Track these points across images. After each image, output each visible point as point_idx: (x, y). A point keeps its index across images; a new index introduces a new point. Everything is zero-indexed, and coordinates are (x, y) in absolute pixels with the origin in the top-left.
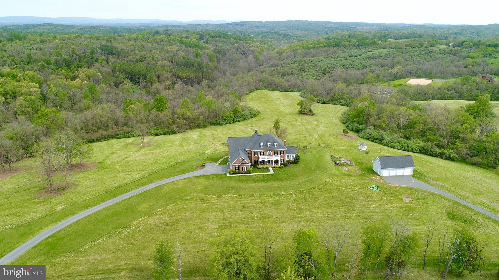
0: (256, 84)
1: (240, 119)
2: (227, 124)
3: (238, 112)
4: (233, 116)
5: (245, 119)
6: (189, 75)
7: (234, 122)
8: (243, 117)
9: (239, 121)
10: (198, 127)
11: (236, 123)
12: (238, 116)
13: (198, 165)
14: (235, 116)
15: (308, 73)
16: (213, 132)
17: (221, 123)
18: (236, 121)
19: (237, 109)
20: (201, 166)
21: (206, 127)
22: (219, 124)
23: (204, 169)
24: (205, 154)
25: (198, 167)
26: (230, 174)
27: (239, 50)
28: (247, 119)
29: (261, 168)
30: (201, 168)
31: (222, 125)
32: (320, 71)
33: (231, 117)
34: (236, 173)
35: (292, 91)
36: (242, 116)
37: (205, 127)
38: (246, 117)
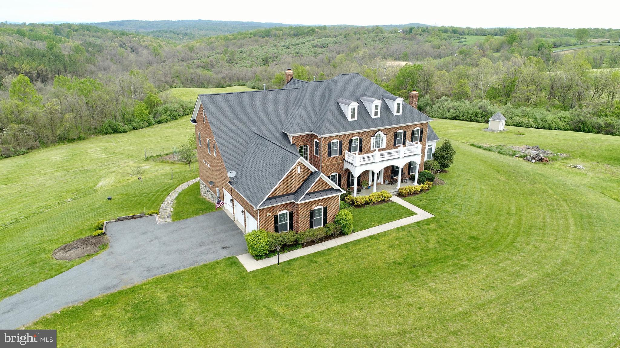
0: (168, 79)
1: (162, 117)
2: (134, 128)
3: (157, 104)
4: (147, 112)
5: (173, 118)
6: (36, 67)
7: (150, 125)
8: (169, 113)
9: (160, 122)
10: (64, 139)
11: (156, 126)
12: (156, 113)
13: (68, 239)
14: (150, 113)
15: (243, 65)
16: (107, 145)
17: (120, 128)
18: (156, 123)
19: (151, 98)
20: (85, 242)
21: (84, 139)
22: (116, 131)
23: (103, 255)
24: (96, 191)
25: (67, 248)
26: (258, 257)
27: (123, 46)
28: (178, 117)
29: (366, 204)
30: (87, 249)
31: (124, 131)
32: (258, 62)
33: (141, 113)
34: (286, 247)
35: (229, 86)
36: (166, 111)
37: (82, 139)
38: (175, 113)
